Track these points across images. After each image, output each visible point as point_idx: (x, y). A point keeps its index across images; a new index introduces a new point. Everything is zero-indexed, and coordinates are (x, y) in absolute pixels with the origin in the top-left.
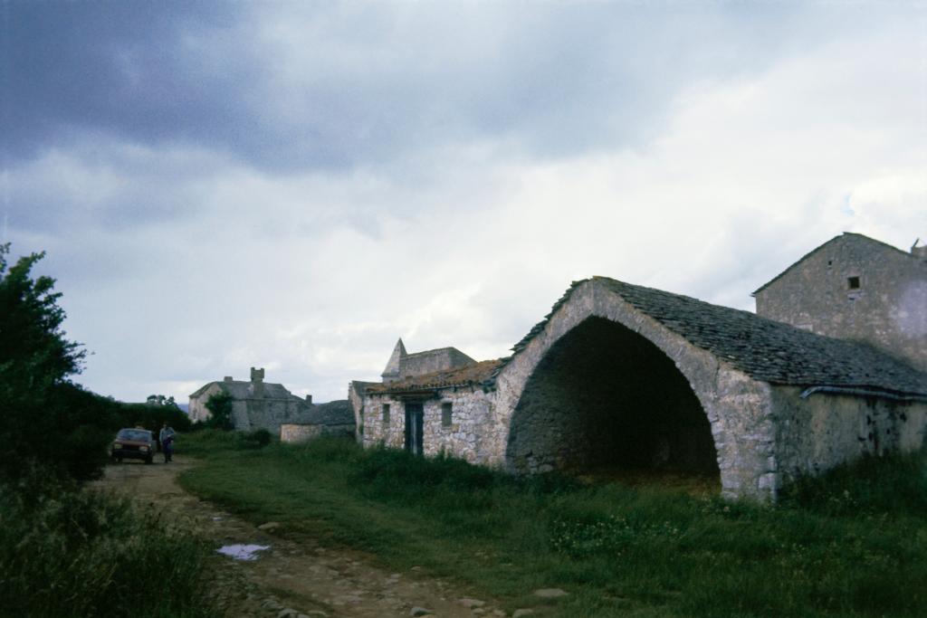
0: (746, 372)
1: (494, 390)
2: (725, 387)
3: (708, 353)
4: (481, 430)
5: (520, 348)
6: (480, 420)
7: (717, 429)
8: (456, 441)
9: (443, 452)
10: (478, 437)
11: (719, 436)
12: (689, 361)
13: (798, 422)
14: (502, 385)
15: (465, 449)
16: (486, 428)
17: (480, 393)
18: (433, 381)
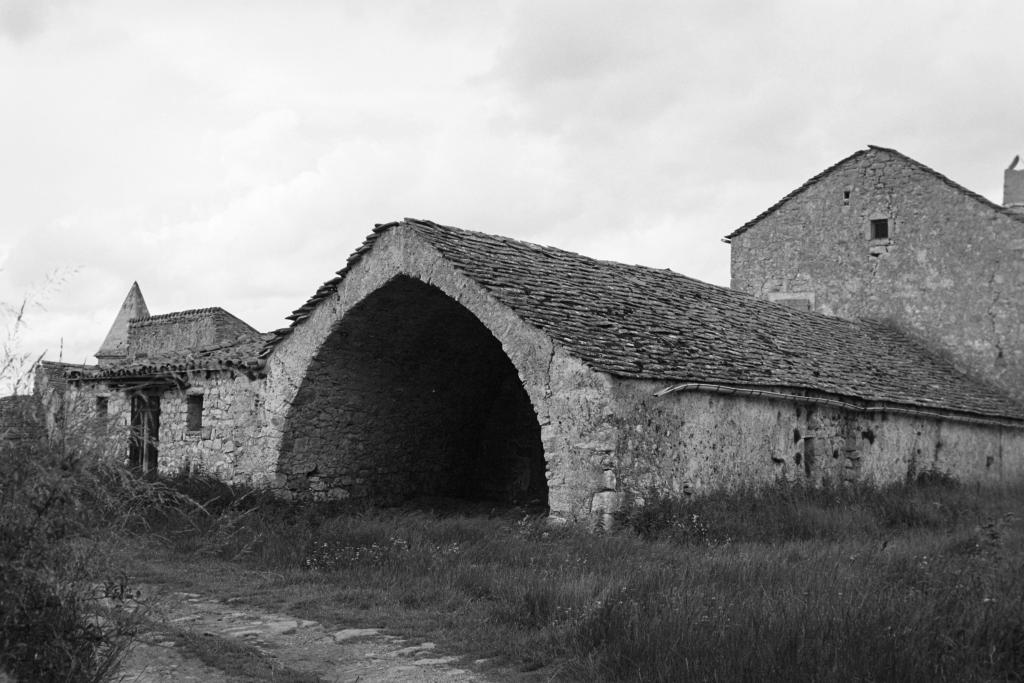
0: (585, 360)
1: (263, 376)
2: (560, 378)
3: (541, 333)
4: (242, 436)
5: (300, 317)
6: (241, 419)
7: (546, 435)
8: (206, 452)
9: (188, 469)
10: (238, 445)
11: (549, 444)
12: (520, 343)
13: (658, 429)
14: (274, 370)
15: (218, 463)
16: (250, 432)
17: (242, 380)
18: (176, 361)
